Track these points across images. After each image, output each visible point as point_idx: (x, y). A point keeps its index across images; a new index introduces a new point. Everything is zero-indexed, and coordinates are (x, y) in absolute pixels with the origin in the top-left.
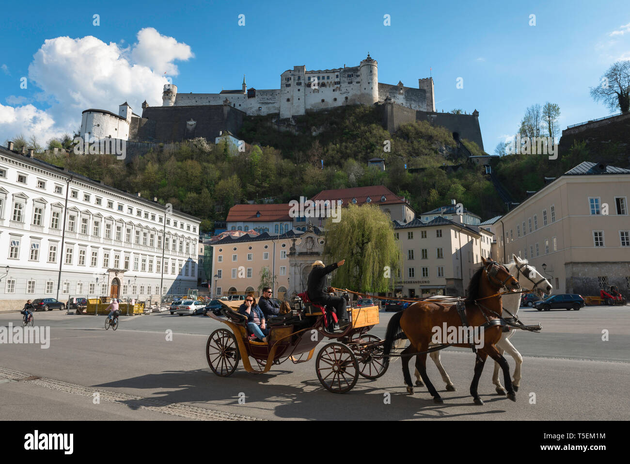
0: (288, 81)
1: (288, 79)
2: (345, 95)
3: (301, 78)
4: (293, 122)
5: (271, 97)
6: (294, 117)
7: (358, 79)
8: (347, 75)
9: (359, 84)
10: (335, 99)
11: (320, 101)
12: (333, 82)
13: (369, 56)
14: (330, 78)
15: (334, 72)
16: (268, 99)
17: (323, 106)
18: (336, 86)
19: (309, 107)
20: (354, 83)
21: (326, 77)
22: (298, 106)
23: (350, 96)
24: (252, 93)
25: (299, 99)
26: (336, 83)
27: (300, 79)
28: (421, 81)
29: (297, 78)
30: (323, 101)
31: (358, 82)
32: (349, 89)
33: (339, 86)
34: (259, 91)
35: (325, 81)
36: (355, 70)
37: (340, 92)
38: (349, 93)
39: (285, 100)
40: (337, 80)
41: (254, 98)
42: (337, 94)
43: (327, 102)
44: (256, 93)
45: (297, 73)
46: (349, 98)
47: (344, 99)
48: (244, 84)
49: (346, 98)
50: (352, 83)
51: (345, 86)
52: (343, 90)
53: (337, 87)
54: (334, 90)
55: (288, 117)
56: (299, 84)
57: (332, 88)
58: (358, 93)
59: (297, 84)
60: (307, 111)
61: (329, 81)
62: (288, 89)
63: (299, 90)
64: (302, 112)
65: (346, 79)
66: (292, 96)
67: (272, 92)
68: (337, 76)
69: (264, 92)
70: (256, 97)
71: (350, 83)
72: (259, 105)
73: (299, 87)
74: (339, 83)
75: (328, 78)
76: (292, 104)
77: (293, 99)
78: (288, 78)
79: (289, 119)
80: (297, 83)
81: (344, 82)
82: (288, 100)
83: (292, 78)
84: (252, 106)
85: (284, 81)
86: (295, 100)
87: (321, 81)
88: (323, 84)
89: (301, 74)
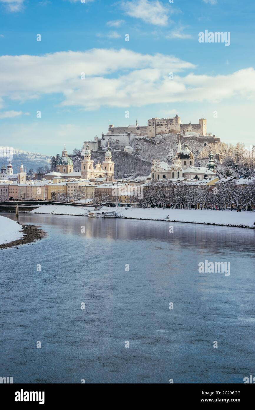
2: (169, 129)
10: (166, 130)
16: (143, 130)
17: (162, 133)
19: (157, 133)
20: (172, 125)
22: (153, 134)
24: (138, 128)
26: (166, 125)
28: (200, 120)
29: (153, 123)
30: (162, 131)
32: (170, 127)
34: (141, 127)
35: (163, 124)
36: (172, 120)
39: (149, 131)
40: (166, 123)
47: (169, 131)
48: (137, 123)
51: (169, 125)
52: (168, 127)
54: (165, 127)
60: (156, 135)
62: (150, 127)
63: (153, 128)
65: (169, 123)
67: (145, 127)
69: (142, 127)
70: (140, 129)
72: (141, 133)
73: (153, 126)
74: (167, 125)
75: (163, 122)
78: (150, 122)
81: (169, 124)
84: (138, 132)
85: (149, 124)
86: (152, 131)
87: (161, 124)
88: (162, 125)
89: (154, 121)
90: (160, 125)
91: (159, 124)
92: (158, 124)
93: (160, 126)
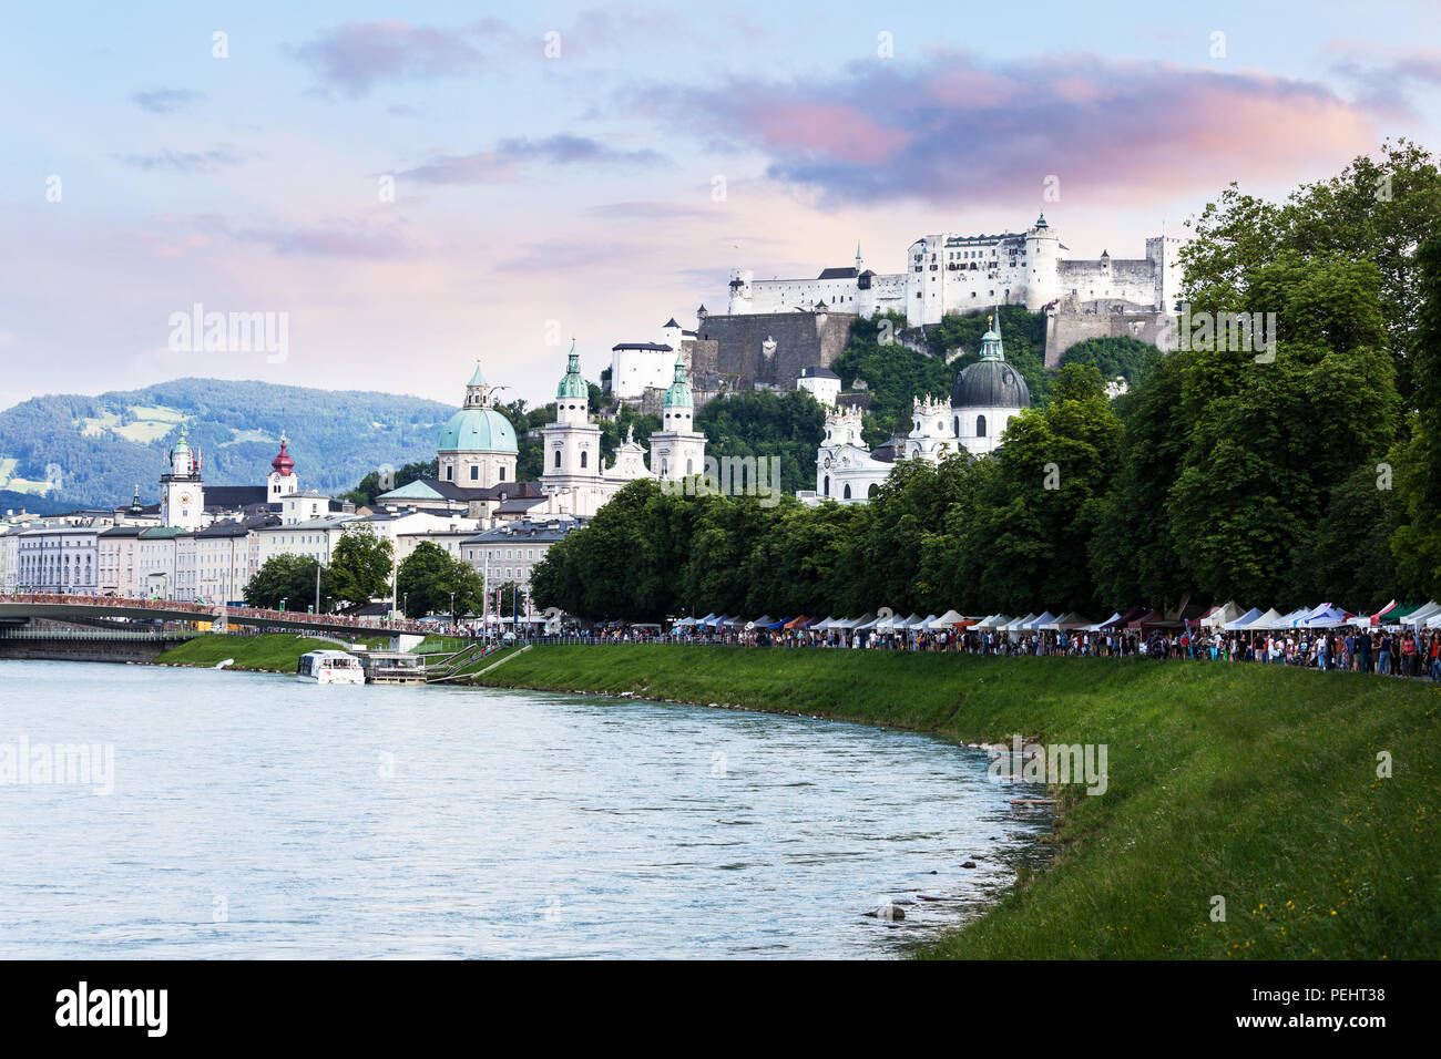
0: (919, 261)
1: (919, 258)
2: (1005, 287)
3: (937, 257)
4: (925, 335)
5: (894, 287)
6: (925, 326)
7: (1024, 259)
8: (1009, 249)
9: (1026, 268)
10: (992, 294)
11: (970, 296)
12: (987, 262)
13: (1042, 215)
14: (984, 255)
15: (989, 245)
16: (889, 292)
17: (973, 305)
18: (992, 270)
19: (949, 309)
20: (1018, 265)
21: (977, 254)
22: (932, 308)
23: (1012, 288)
24: (865, 282)
25: (933, 295)
26: (991, 265)
27: (935, 259)
29: (931, 258)
30: (973, 295)
31: (1024, 265)
32: (1012, 278)
33: (995, 270)
34: (877, 278)
35: (976, 260)
36: (1021, 239)
37: (998, 280)
38: (1011, 282)
39: (915, 295)
40: (994, 259)
41: (869, 288)
42: (994, 284)
43: (980, 298)
44: (873, 282)
45: (930, 247)
46: (1011, 292)
47: (1004, 294)
49: (1008, 291)
50: (1015, 265)
51: (1005, 268)
52: (1003, 278)
53: (994, 272)
54: (990, 277)
55: (918, 326)
56: (935, 268)
57: (986, 274)
58: (1022, 285)
59: (931, 268)
60: (945, 316)
61: (982, 260)
62: (919, 275)
63: (934, 279)
64: (937, 319)
65: (1006, 259)
66: (925, 289)
67: (895, 280)
68: (993, 253)
69: (885, 278)
70: (873, 287)
71: (1013, 265)
72: (877, 303)
73: (933, 273)
74: (996, 264)
75: (981, 254)
76: (925, 302)
77: (925, 294)
78: (919, 256)
79: (919, 330)
80: (931, 266)
81: (1005, 262)
82: (919, 295)
83: (924, 256)
84: (866, 304)
85: (913, 262)
86: (929, 296)
87: (969, 261)
88: (974, 267)
89: (938, 250)
90: (963, 267)
91: (962, 261)
92: (956, 262)
93: (965, 272)
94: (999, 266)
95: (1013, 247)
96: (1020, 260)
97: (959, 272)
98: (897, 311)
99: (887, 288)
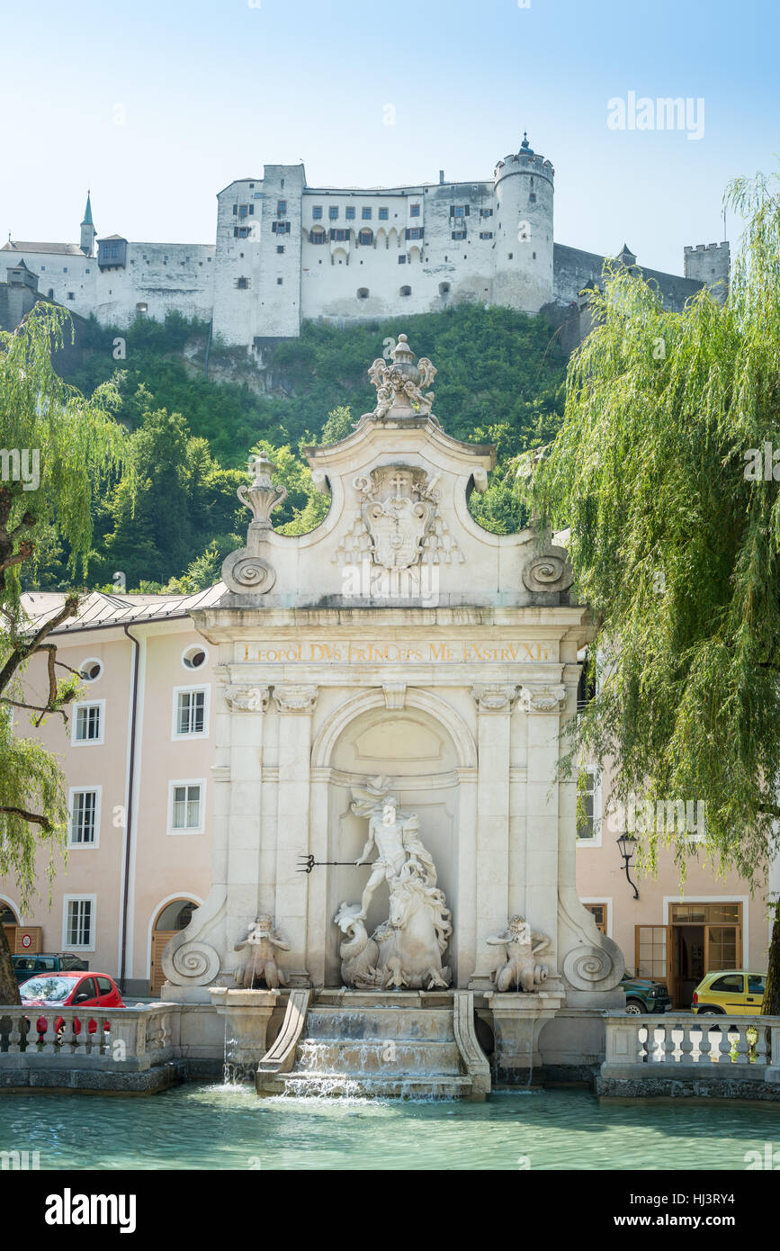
0: (243, 216)
1: (244, 211)
2: (441, 278)
3: (289, 208)
4: (258, 359)
5: (181, 270)
6: (259, 341)
7: (487, 224)
8: (448, 209)
9: (489, 243)
10: (406, 291)
11: (355, 295)
12: (399, 229)
13: (525, 144)
14: (391, 214)
15: (403, 195)
16: (169, 277)
17: (361, 312)
18: (411, 243)
19: (313, 314)
20: (473, 237)
21: (375, 213)
22: (276, 306)
23: (456, 280)
24: (113, 254)
25: (280, 281)
26: (409, 234)
27: (284, 212)
29: (274, 208)
30: (363, 294)
31: (486, 236)
32: (455, 257)
33: (419, 243)
34: (140, 247)
35: (374, 224)
36: (477, 192)
37: (424, 265)
38: (453, 269)
39: (232, 283)
40: (414, 223)
41: (121, 270)
42: (411, 274)
43: (378, 300)
44: (130, 255)
45: (274, 190)
46: (453, 288)
47: (436, 292)
49: (445, 288)
50: (465, 237)
51: (439, 243)
52: (436, 261)
53: (415, 248)
54: (402, 259)
55: (243, 343)
56: (281, 228)
57: (395, 252)
58: (486, 272)
59: (274, 230)
60: (306, 326)
61: (387, 225)
62: (241, 244)
63: (281, 250)
64: (289, 328)
65: (444, 223)
66: (257, 271)
67: (186, 255)
68: (415, 211)
69: (156, 252)
70: (129, 266)
71: (460, 235)
72: (140, 297)
73: (282, 240)
74: (420, 233)
75: (384, 213)
76: (257, 296)
77: (258, 280)
78: (244, 207)
79: (244, 348)
80: (274, 224)
81: (439, 232)
82: (242, 283)
83: (258, 205)
84: (114, 298)
85: (230, 218)
86: (268, 284)
87: (358, 225)
88: (366, 239)
89: (291, 193)
90: (344, 235)
91: (341, 223)
92: (326, 224)
93: (345, 245)
94: (428, 239)
95: (458, 202)
96: (476, 225)
97: (334, 245)
98: (188, 314)
99: (164, 270)
